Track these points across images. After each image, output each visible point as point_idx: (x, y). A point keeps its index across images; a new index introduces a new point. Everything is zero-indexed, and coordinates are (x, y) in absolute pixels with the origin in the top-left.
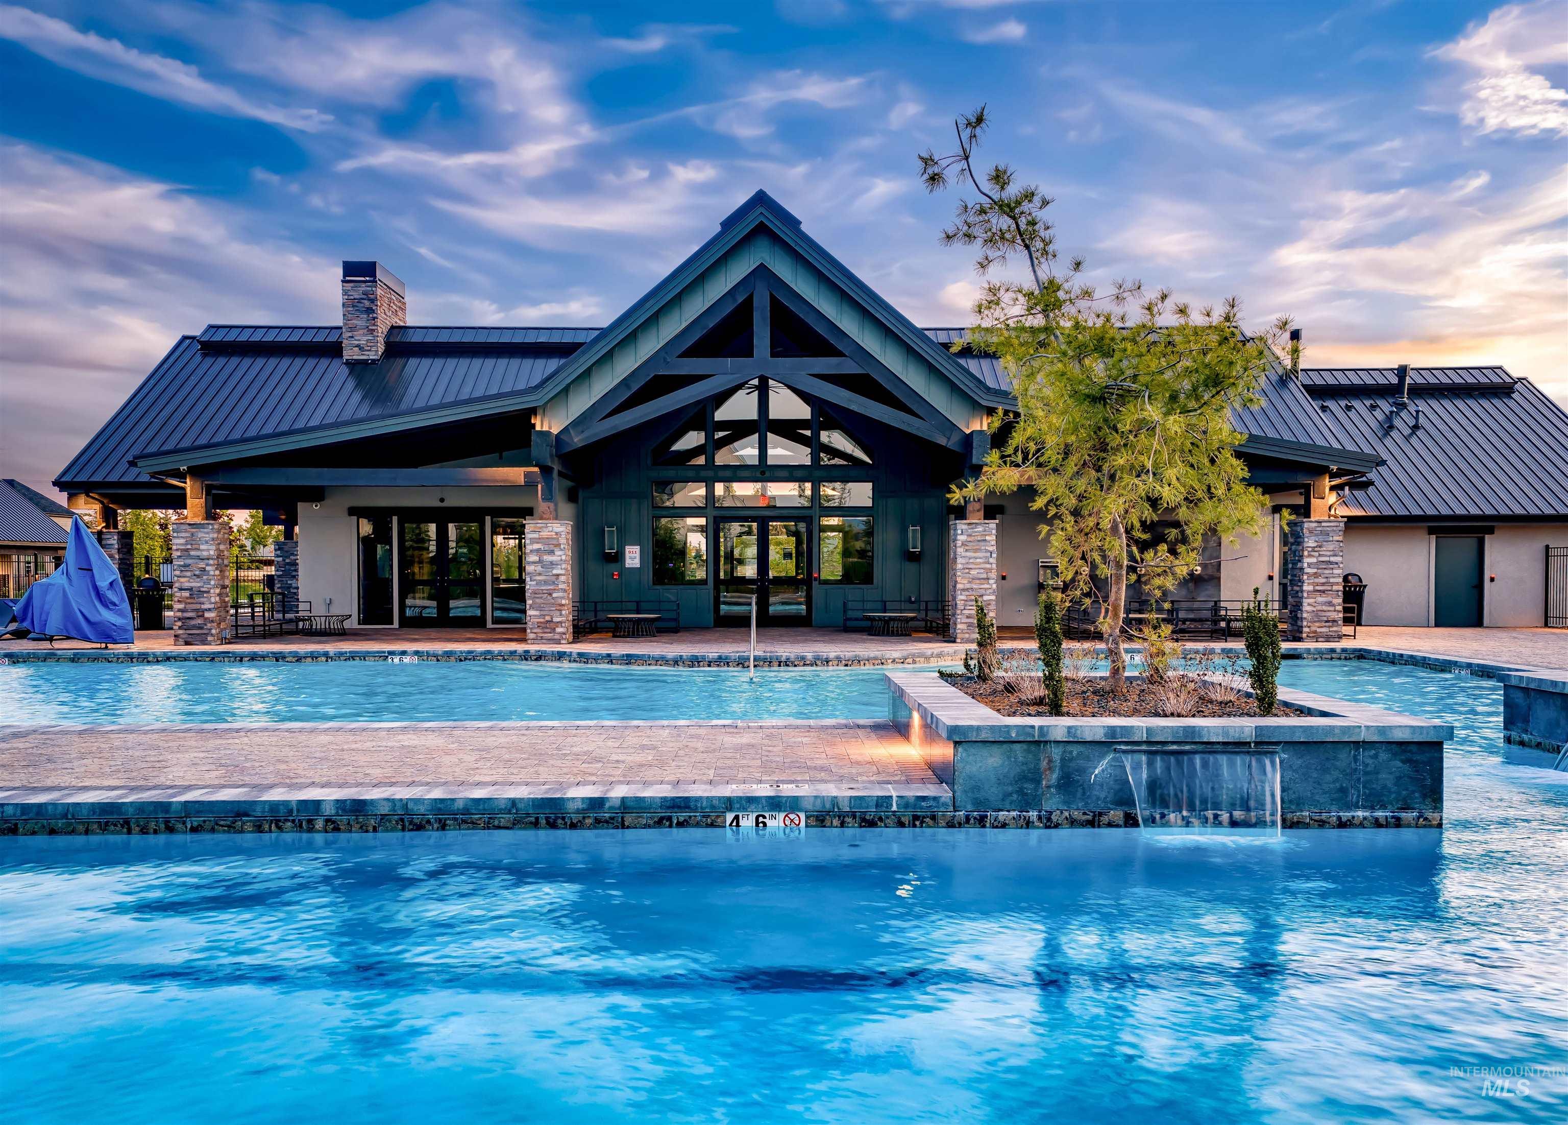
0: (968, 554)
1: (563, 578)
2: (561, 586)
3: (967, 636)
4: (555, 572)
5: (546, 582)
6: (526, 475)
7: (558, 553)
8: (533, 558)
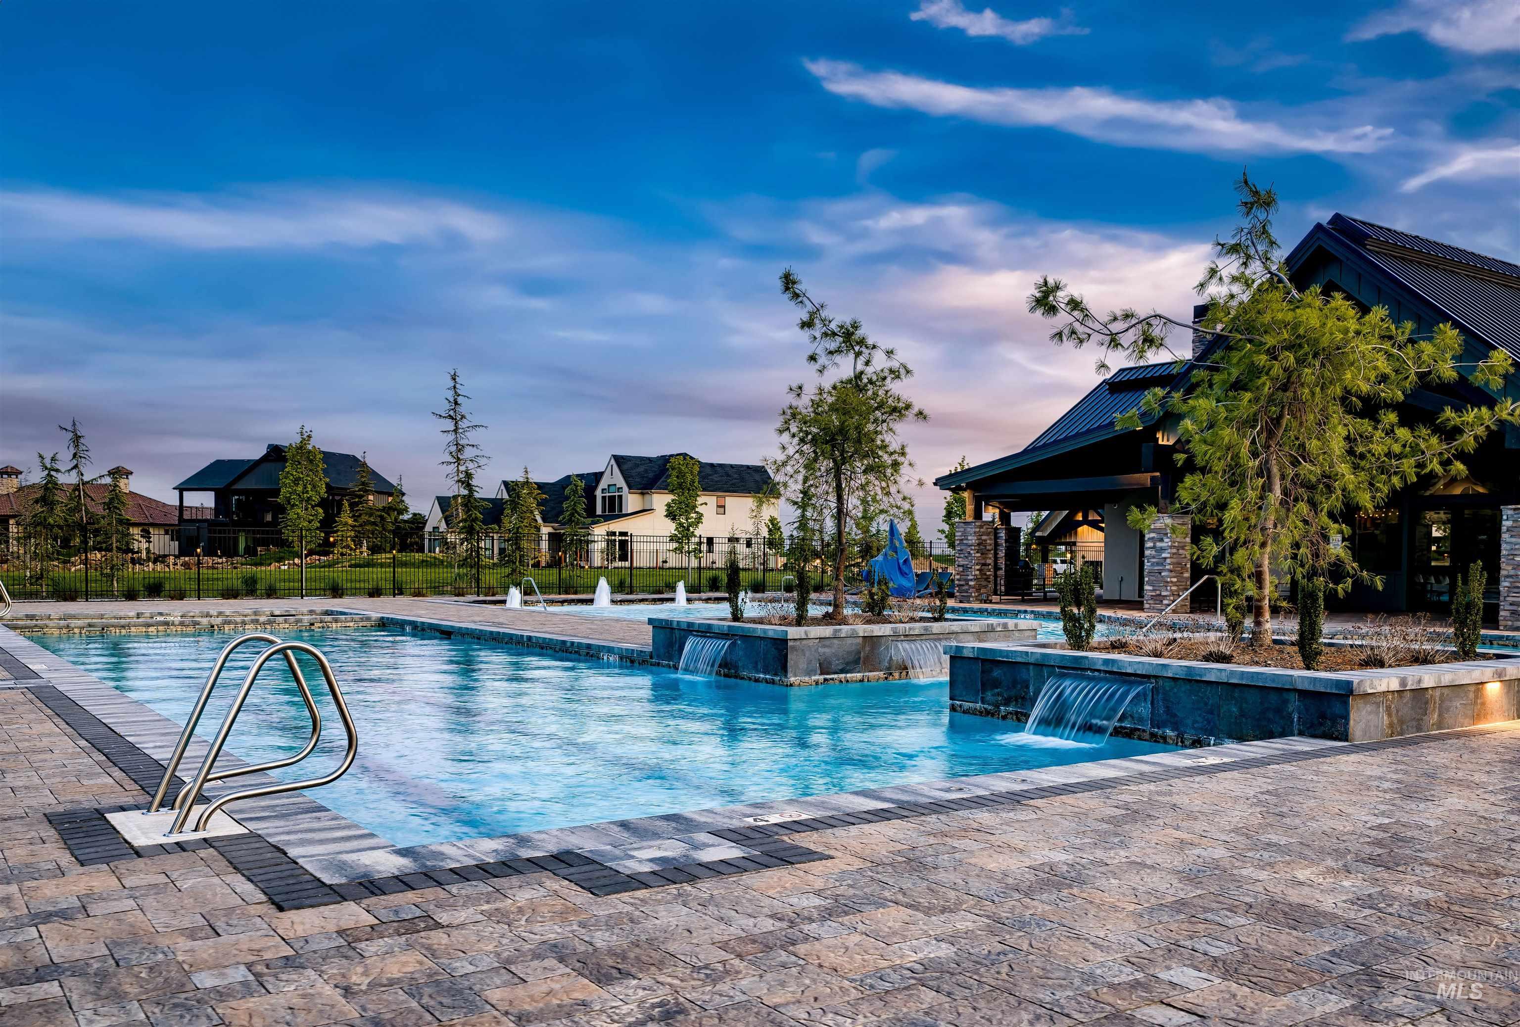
0: (1513, 540)
1: (1168, 561)
2: (1168, 567)
3: (1510, 623)
4: (1164, 555)
5: (1158, 564)
6: (1152, 478)
7: (1166, 540)
8: (1149, 544)
